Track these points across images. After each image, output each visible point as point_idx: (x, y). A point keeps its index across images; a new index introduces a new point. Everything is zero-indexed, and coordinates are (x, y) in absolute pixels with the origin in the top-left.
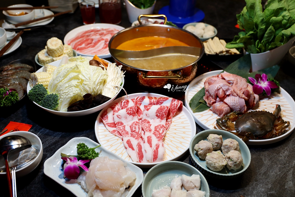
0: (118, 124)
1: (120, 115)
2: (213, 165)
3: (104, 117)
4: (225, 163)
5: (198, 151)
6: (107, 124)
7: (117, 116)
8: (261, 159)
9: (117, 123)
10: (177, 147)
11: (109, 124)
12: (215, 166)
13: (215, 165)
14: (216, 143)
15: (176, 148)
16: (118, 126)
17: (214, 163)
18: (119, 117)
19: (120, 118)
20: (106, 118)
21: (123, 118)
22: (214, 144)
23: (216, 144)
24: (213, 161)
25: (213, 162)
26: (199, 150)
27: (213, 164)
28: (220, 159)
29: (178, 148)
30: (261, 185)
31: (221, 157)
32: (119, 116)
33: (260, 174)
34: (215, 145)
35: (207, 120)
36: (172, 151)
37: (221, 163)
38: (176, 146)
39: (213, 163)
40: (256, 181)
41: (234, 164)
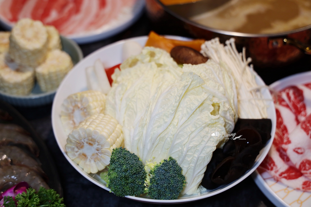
0: (304, 166)
1: (299, 146)
3: (268, 165)
6: (281, 175)
7: (294, 150)
9: (300, 166)
11: (286, 175)
16: (307, 170)
18: (299, 151)
19: (302, 153)
20: (272, 165)
21: (307, 151)
32: (299, 148)
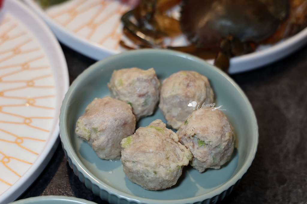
2: (152, 175)
4: (185, 158)
5: (90, 138)
8: (277, 108)
10: (19, 141)
12: (158, 176)
13: (155, 173)
14: (140, 96)
15: (16, 142)
17: (152, 168)
22: (137, 101)
23: (142, 100)
24: (147, 163)
25: (147, 166)
26: (94, 136)
27: (151, 171)
28: (167, 148)
29: (22, 142)
30: (300, 190)
31: (170, 140)
33: (286, 157)
34: (137, 103)
35: (92, 25)
36: (6, 160)
37: (174, 161)
38: (13, 139)
39: (149, 168)
40: (282, 181)
41: (214, 152)
